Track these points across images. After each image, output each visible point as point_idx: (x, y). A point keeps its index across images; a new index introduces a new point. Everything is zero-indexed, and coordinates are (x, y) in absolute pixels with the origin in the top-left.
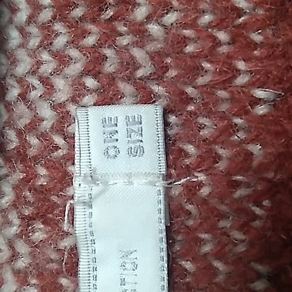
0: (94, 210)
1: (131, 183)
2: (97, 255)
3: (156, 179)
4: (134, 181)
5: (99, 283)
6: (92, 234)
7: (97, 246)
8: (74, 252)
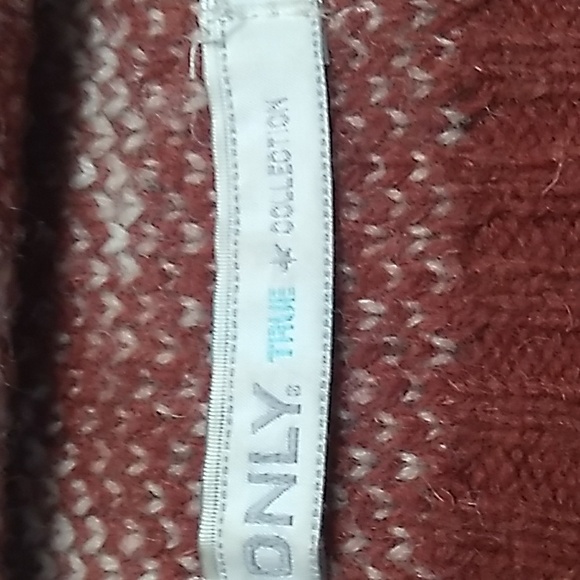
0: (228, 51)
1: (275, 14)
2: (235, 111)
3: (309, 6)
4: (280, 12)
5: (239, 149)
6: (227, 81)
7: (235, 98)
8: (205, 114)
